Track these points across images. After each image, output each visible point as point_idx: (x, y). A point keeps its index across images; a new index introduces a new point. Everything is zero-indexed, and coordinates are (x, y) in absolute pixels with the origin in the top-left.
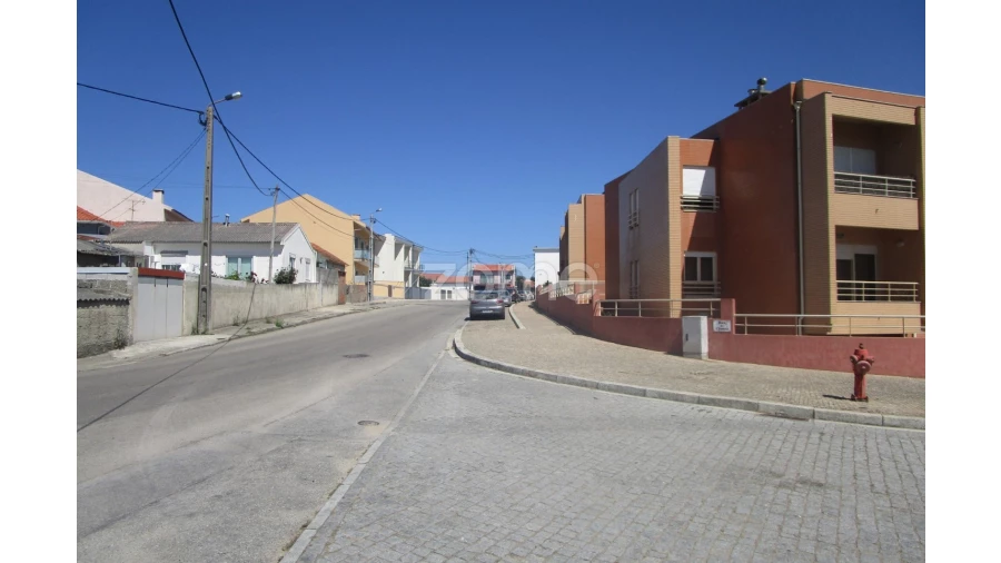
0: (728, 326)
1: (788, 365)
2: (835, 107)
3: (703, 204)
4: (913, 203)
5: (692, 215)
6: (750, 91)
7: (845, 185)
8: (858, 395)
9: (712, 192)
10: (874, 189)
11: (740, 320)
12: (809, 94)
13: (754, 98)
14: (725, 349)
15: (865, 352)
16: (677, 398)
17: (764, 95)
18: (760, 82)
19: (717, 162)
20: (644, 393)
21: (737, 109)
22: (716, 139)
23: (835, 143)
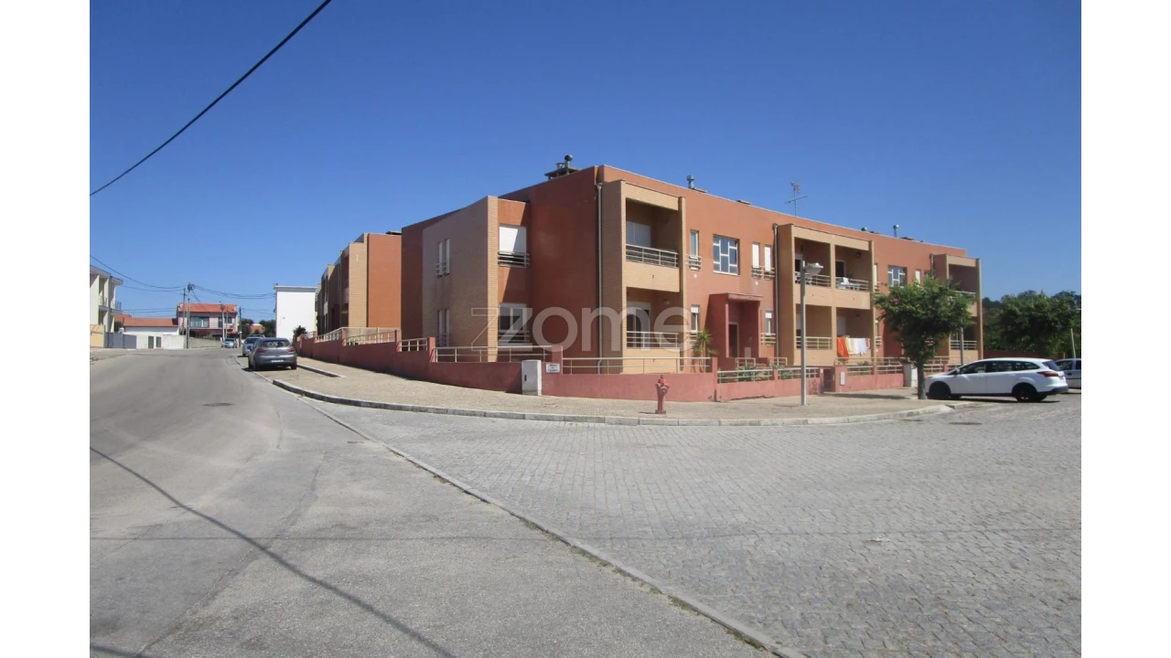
0: (557, 368)
1: (602, 397)
2: (629, 192)
3: (514, 260)
4: (676, 271)
5: (507, 270)
6: (558, 164)
7: (634, 255)
8: (660, 410)
9: (524, 250)
10: (651, 259)
11: (566, 363)
12: (608, 178)
13: (563, 172)
14: (555, 387)
15: (664, 380)
16: (549, 419)
17: (571, 171)
18: (567, 158)
19: (528, 222)
20: (523, 417)
21: (546, 179)
22: (527, 202)
23: (628, 219)
